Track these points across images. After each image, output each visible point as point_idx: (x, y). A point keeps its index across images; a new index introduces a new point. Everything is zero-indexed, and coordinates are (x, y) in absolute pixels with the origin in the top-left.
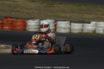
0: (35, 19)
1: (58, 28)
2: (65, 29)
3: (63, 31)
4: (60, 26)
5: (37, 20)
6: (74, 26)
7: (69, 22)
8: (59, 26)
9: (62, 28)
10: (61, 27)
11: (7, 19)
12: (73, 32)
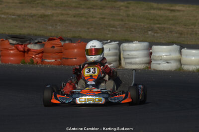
0: (109, 41)
1: (154, 60)
2: (168, 63)
3: (163, 66)
4: (157, 55)
5: (113, 43)
6: (187, 55)
7: (179, 46)
8: (155, 56)
9: (161, 60)
10: (160, 58)
11: (52, 42)
12: (185, 67)
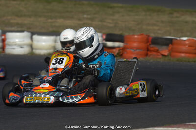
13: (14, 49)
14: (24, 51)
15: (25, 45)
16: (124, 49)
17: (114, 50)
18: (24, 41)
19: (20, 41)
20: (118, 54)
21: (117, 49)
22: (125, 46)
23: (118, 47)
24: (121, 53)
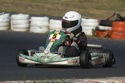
13: (35, 29)
14: (43, 31)
15: (43, 26)
16: (112, 31)
17: (105, 32)
18: (42, 23)
19: (40, 23)
20: (107, 35)
21: (107, 32)
22: (112, 29)
23: (108, 30)
24: (110, 35)
